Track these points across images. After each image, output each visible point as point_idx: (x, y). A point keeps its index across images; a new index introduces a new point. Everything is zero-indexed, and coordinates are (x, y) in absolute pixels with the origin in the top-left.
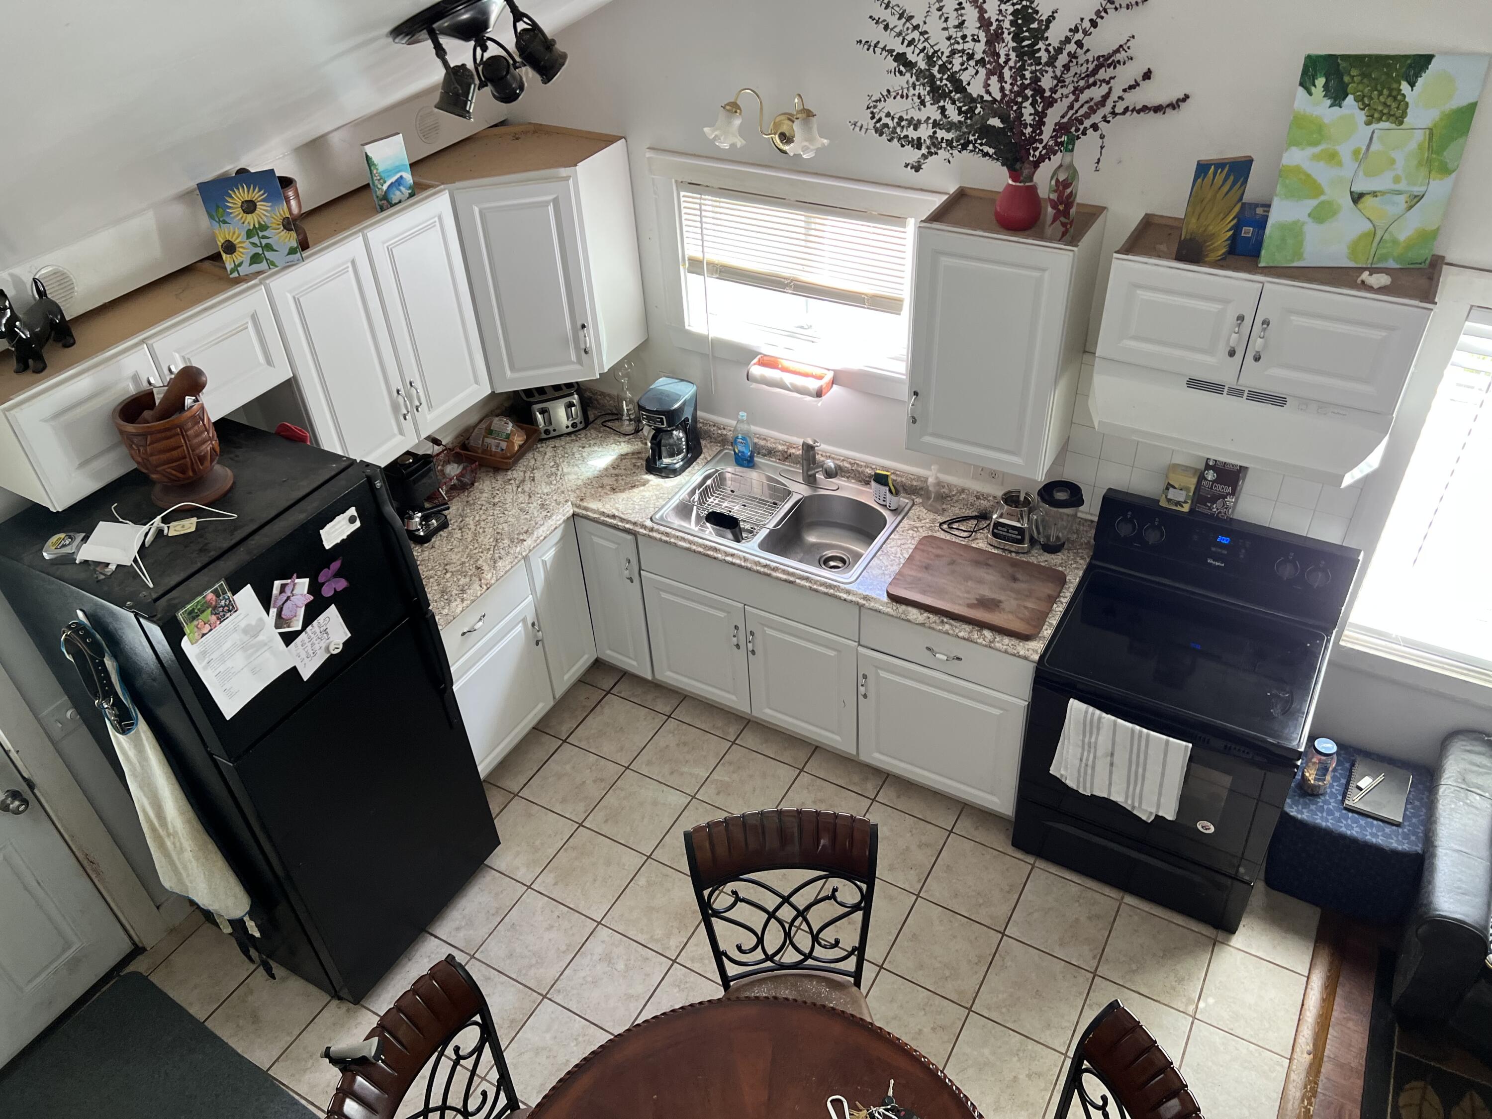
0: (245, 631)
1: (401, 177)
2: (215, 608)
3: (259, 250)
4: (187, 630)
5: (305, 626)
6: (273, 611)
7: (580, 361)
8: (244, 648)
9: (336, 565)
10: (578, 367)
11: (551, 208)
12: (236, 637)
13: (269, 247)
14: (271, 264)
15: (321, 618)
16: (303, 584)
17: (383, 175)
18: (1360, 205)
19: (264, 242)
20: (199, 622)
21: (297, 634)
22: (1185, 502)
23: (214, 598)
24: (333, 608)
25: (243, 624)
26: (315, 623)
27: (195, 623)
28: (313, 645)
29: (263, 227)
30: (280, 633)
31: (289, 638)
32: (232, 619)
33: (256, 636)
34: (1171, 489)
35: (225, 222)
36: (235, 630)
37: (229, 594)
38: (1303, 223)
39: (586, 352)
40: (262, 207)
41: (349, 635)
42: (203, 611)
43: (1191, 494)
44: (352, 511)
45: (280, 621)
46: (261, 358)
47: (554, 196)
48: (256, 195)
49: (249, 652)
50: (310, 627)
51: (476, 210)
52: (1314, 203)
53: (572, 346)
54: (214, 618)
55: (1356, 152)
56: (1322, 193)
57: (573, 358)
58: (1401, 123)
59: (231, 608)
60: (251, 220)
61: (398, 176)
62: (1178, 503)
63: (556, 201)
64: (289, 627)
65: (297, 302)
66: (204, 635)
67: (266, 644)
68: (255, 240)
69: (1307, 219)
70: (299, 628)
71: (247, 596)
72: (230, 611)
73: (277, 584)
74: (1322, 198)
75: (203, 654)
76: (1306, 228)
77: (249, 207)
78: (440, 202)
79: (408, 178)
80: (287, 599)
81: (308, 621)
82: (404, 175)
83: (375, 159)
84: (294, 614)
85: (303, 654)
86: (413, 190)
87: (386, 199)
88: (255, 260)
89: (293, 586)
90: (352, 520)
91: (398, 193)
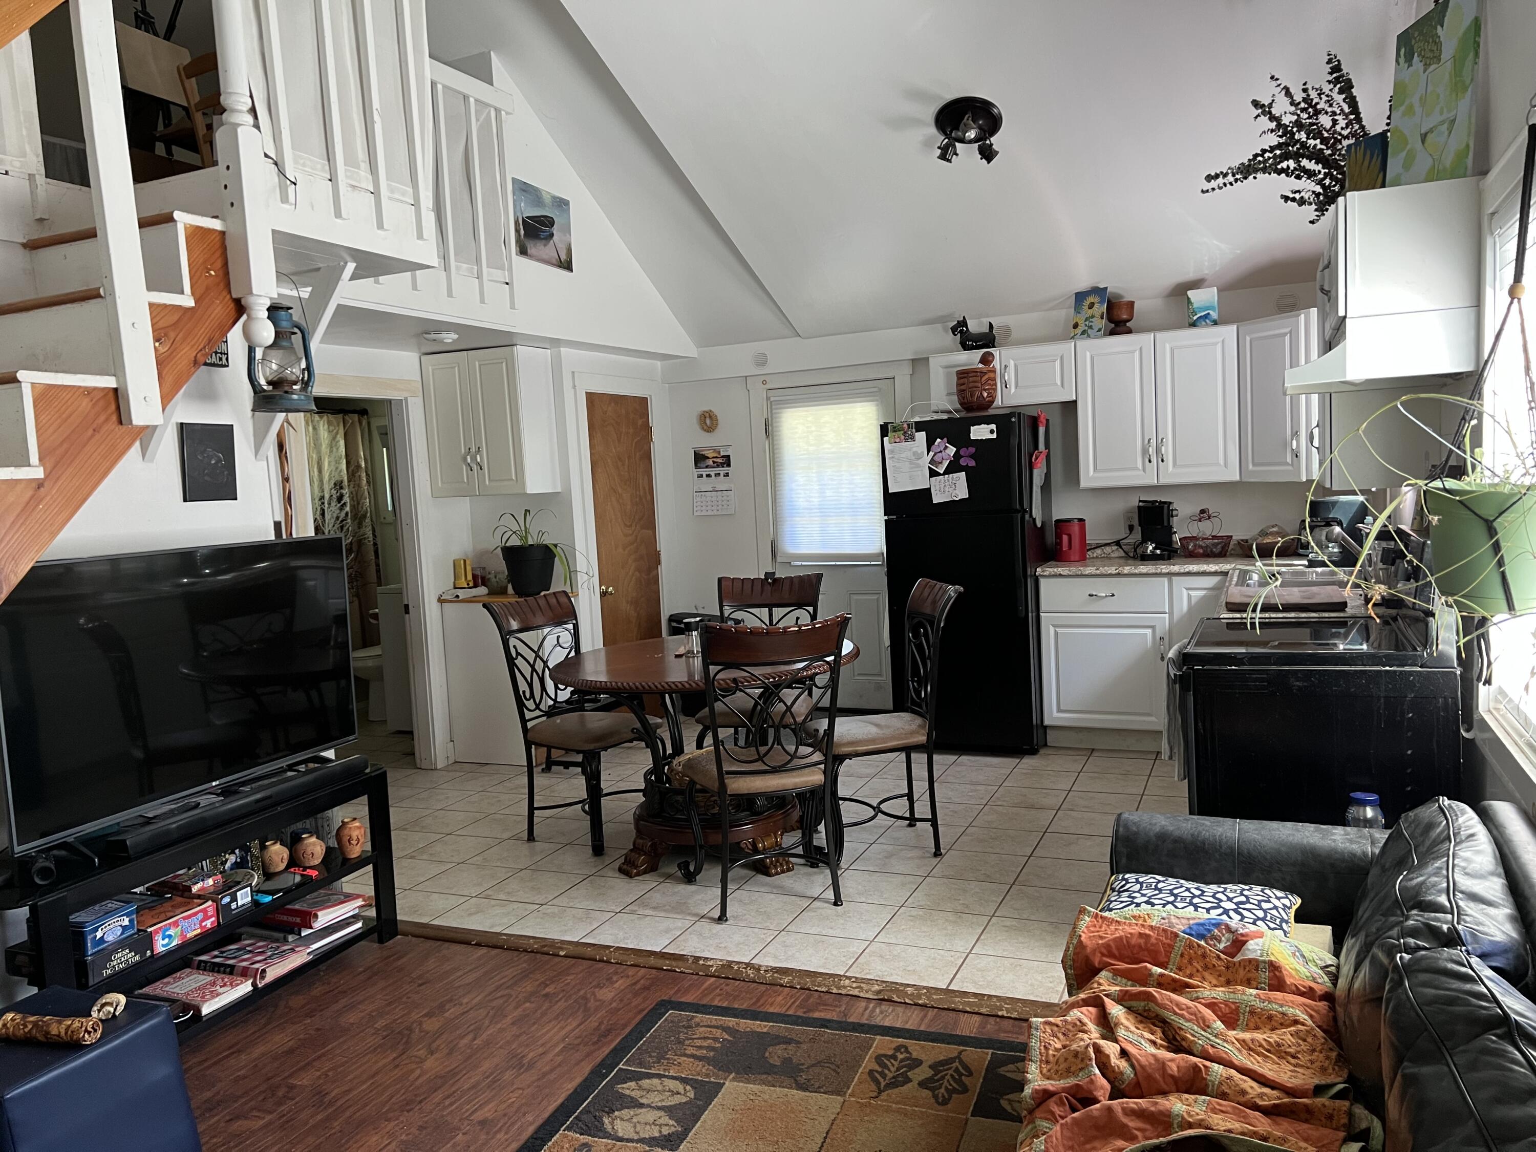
0: (915, 453)
1: (1209, 314)
2: (905, 432)
3: (1086, 328)
4: (890, 434)
5: (945, 474)
6: (931, 454)
8: (911, 462)
9: (972, 450)
10: (1290, 468)
11: (1287, 338)
12: (909, 454)
13: (1091, 327)
14: (1089, 336)
15: (955, 475)
16: (952, 450)
17: (1196, 310)
18: (1426, 145)
19: (1091, 324)
20: (896, 434)
21: (939, 474)
23: (907, 427)
24: (963, 474)
25: (914, 449)
26: (951, 475)
28: (945, 486)
29: (1093, 317)
30: (930, 468)
31: (933, 474)
32: (910, 444)
33: (918, 459)
35: (1079, 313)
36: (910, 450)
37: (914, 430)
39: (1297, 456)
40: (1097, 306)
41: (968, 496)
42: (899, 430)
44: (993, 427)
45: (933, 461)
46: (1058, 382)
47: (1290, 329)
48: (1096, 299)
49: (912, 466)
50: (946, 476)
53: (1289, 449)
54: (903, 437)
55: (1421, 99)
57: (1289, 460)
58: (1439, 60)
59: (912, 438)
60: (1090, 312)
61: (1207, 312)
64: (936, 467)
65: (1092, 358)
66: (895, 442)
67: (920, 467)
68: (1087, 323)
70: (941, 472)
71: (921, 436)
73: (938, 440)
75: (892, 451)
77: (1091, 306)
78: (1230, 331)
79: (1214, 315)
80: (941, 452)
81: (947, 472)
82: (1211, 312)
83: (1192, 300)
84: (941, 463)
85: (938, 488)
86: (1215, 323)
87: (1193, 325)
88: (1083, 333)
89: (946, 447)
90: (992, 432)
91: (1204, 323)
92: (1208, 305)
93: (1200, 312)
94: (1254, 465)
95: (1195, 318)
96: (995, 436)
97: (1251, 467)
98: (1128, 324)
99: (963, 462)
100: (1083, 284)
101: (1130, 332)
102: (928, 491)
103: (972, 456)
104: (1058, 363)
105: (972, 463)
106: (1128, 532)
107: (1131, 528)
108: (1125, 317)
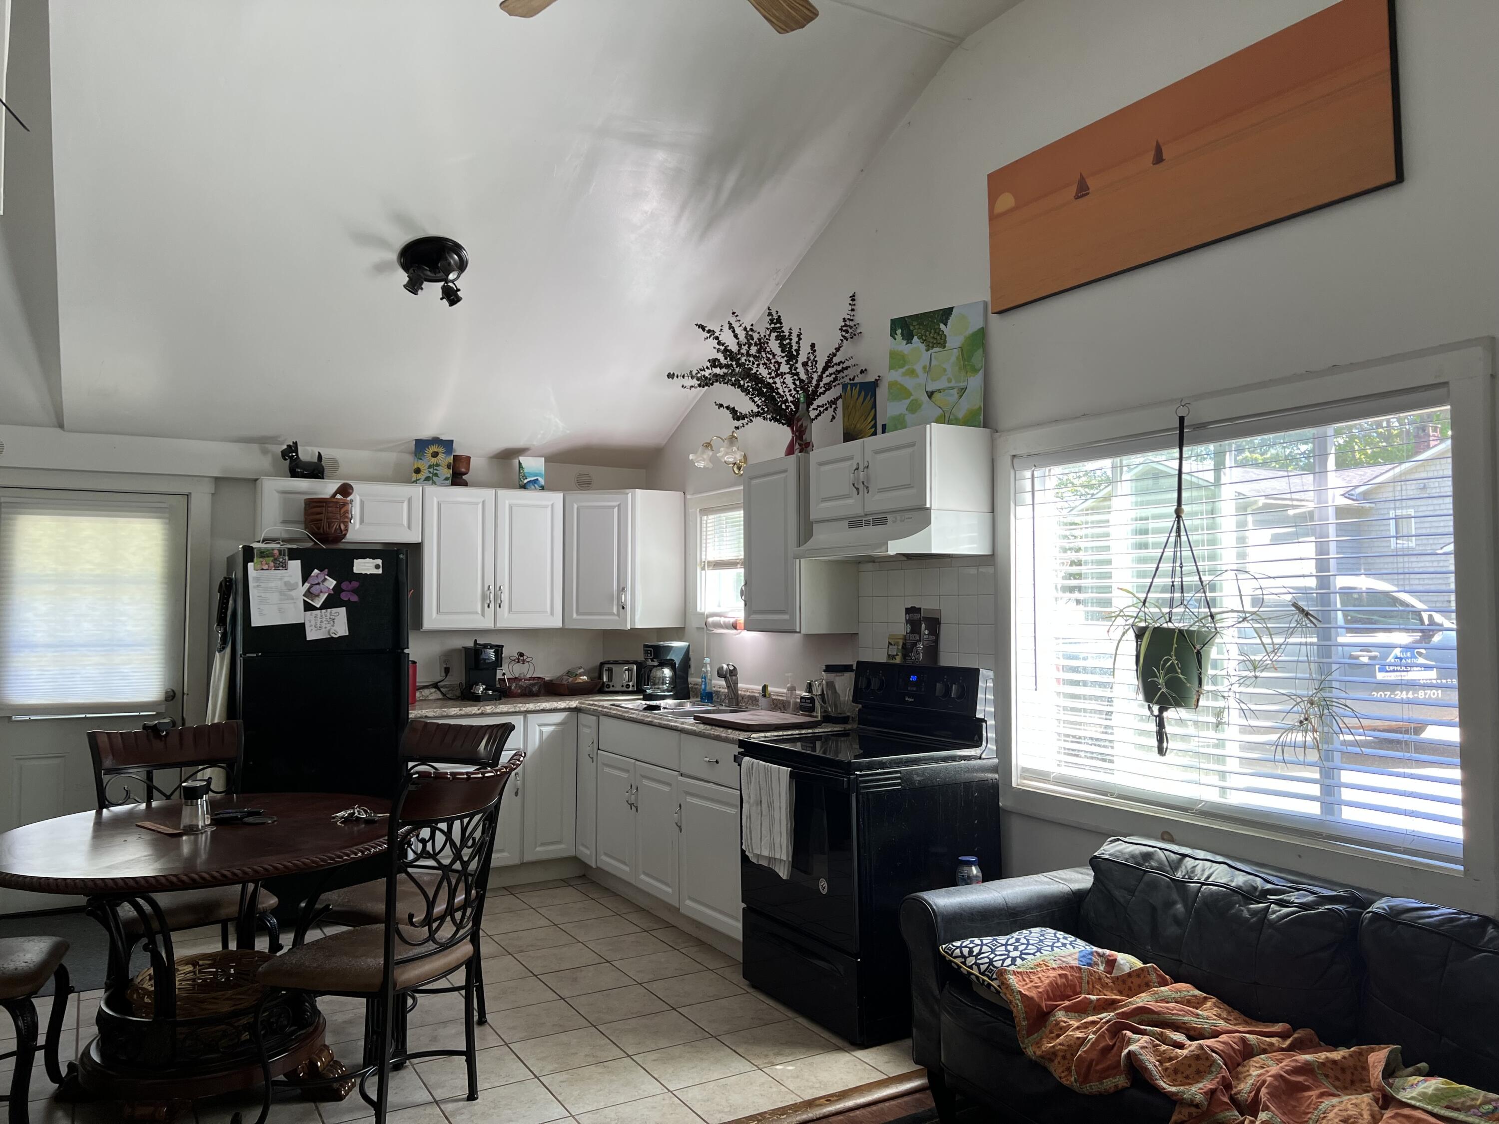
0: (286, 584)
1: (537, 479)
2: (275, 559)
3: (431, 475)
4: (255, 560)
5: (321, 608)
6: (307, 585)
7: (618, 615)
8: (281, 593)
9: (355, 584)
10: (617, 618)
11: (616, 510)
12: (279, 584)
13: (436, 475)
14: (434, 483)
15: (334, 610)
16: (331, 583)
17: (526, 475)
18: (933, 399)
19: (435, 472)
20: (264, 561)
21: (315, 608)
22: (897, 655)
23: (278, 554)
24: (343, 610)
25: (286, 579)
26: (329, 610)
27: (261, 559)
28: (321, 622)
29: (438, 465)
30: (304, 600)
31: (308, 607)
32: (281, 573)
33: (290, 590)
34: (890, 646)
35: (421, 459)
36: (281, 579)
37: (287, 558)
38: (905, 415)
39: (623, 608)
40: (441, 456)
41: (347, 634)
42: (268, 557)
43: (900, 647)
44: (379, 562)
45: (308, 593)
46: (405, 522)
47: (618, 503)
48: (441, 450)
49: (283, 597)
50: (324, 611)
51: (575, 506)
52: (908, 401)
53: (615, 602)
54: (272, 564)
55: (924, 368)
56: (911, 395)
57: (615, 611)
58: (945, 347)
59: (285, 567)
60: (434, 461)
61: (535, 478)
62: (893, 657)
63: (619, 506)
64: (312, 601)
65: (439, 505)
66: (262, 569)
67: (293, 599)
68: (431, 470)
69: (907, 412)
70: (318, 606)
71: (295, 566)
72: (282, 567)
73: (316, 571)
74: (912, 398)
75: (257, 579)
76: (906, 417)
77: (435, 455)
78: (557, 498)
79: (542, 481)
80: (318, 584)
81: (325, 606)
82: (540, 479)
83: (523, 465)
84: (318, 596)
85: (313, 623)
86: (543, 488)
87: (524, 487)
88: (427, 479)
89: (325, 579)
90: (377, 567)
91: (533, 487)
92: (537, 472)
93: (530, 477)
94: (578, 613)
95: (525, 481)
96: (380, 571)
97: (575, 616)
98: (464, 477)
99: (344, 596)
100: (426, 433)
101: (465, 484)
102: (300, 628)
103: (354, 591)
104: (405, 505)
105: (354, 598)
106: (443, 674)
107: (447, 671)
108: (463, 470)
